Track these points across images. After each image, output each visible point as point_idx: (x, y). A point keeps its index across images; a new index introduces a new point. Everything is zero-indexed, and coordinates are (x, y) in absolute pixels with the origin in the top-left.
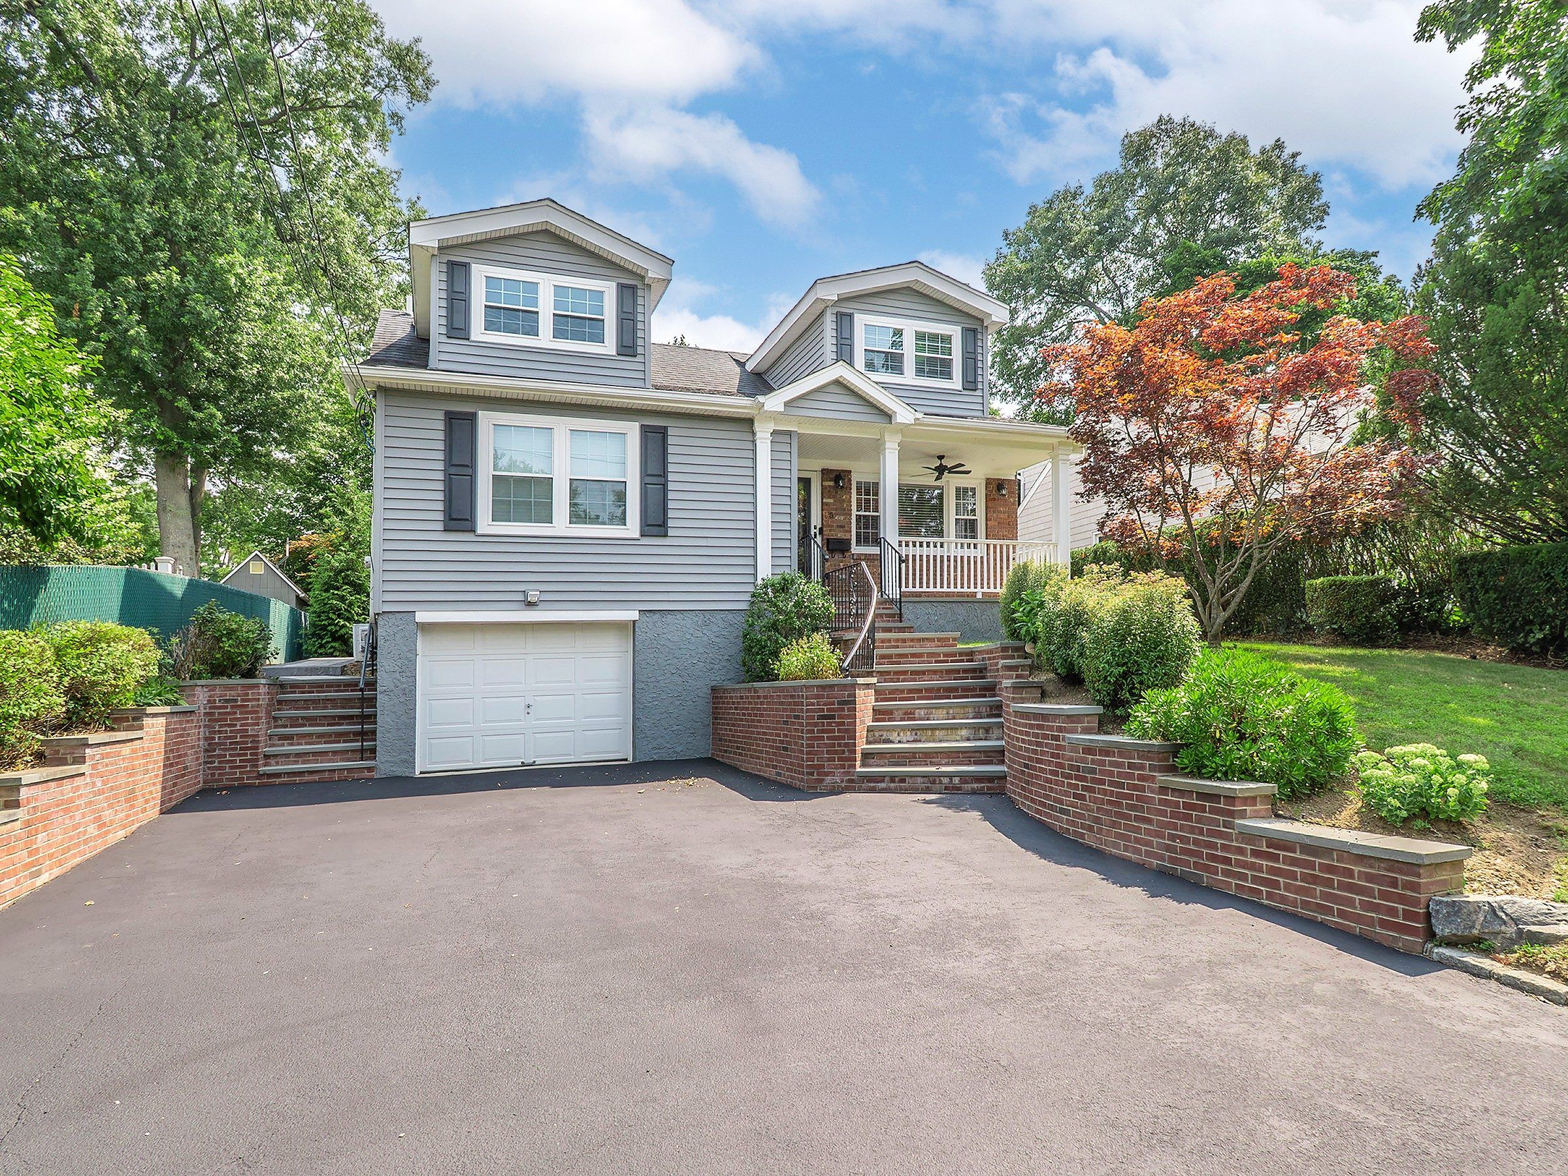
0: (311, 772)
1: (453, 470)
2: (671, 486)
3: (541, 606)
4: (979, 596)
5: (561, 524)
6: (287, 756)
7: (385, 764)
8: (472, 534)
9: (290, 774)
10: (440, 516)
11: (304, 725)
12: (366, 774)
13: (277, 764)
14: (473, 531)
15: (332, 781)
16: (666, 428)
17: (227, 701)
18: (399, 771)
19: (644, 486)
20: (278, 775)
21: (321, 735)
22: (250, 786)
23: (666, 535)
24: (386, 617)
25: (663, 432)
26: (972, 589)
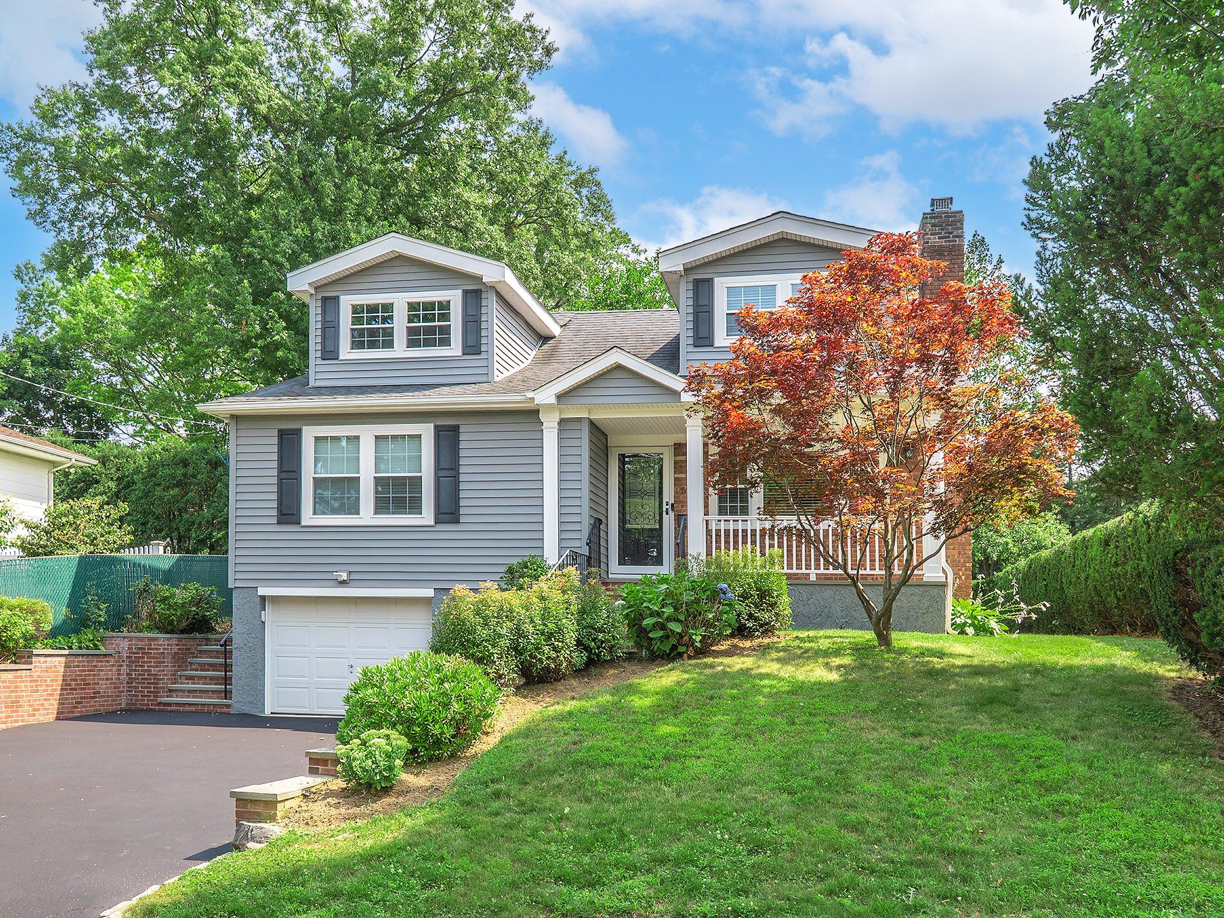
0: (190, 705)
1: (284, 475)
2: (462, 478)
3: (352, 583)
4: (813, 578)
5: (367, 515)
6: (183, 691)
7: (238, 703)
8: (298, 526)
9: (178, 704)
10: (275, 513)
11: (209, 670)
12: (225, 710)
13: (177, 696)
14: (298, 522)
15: (203, 712)
16: (458, 426)
17: (139, 649)
18: (247, 709)
19: (437, 479)
20: (169, 704)
21: (212, 678)
22: (154, 710)
23: (457, 522)
24: (238, 591)
25: (455, 429)
26: (804, 571)
